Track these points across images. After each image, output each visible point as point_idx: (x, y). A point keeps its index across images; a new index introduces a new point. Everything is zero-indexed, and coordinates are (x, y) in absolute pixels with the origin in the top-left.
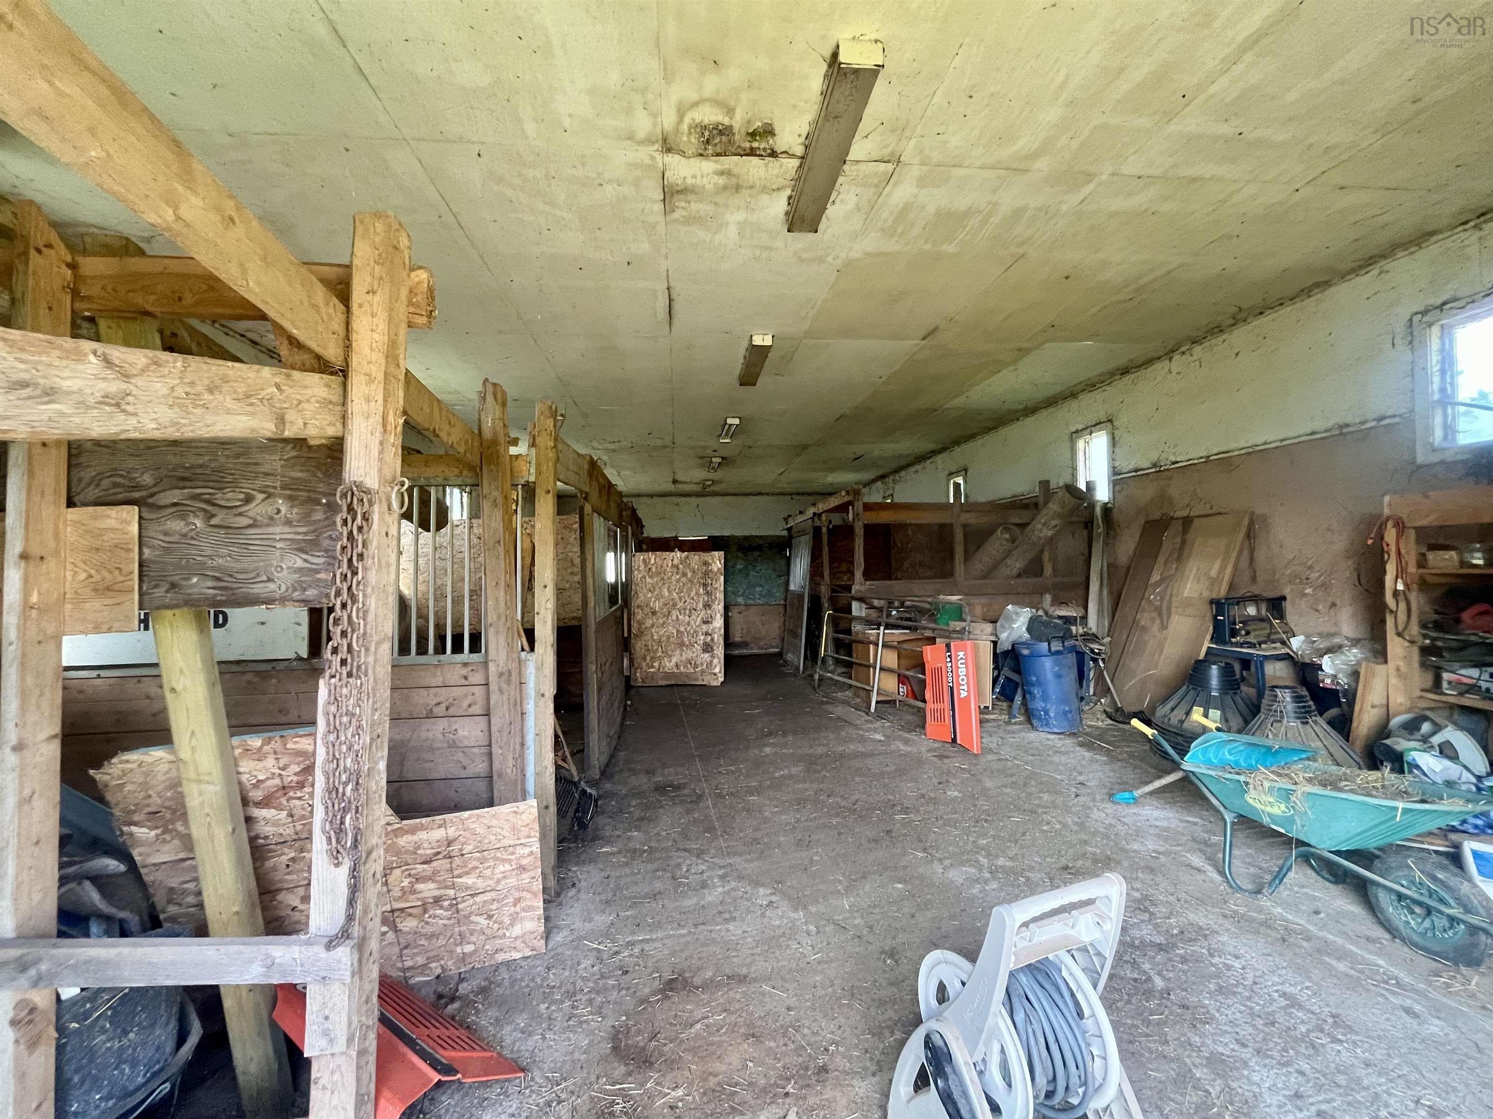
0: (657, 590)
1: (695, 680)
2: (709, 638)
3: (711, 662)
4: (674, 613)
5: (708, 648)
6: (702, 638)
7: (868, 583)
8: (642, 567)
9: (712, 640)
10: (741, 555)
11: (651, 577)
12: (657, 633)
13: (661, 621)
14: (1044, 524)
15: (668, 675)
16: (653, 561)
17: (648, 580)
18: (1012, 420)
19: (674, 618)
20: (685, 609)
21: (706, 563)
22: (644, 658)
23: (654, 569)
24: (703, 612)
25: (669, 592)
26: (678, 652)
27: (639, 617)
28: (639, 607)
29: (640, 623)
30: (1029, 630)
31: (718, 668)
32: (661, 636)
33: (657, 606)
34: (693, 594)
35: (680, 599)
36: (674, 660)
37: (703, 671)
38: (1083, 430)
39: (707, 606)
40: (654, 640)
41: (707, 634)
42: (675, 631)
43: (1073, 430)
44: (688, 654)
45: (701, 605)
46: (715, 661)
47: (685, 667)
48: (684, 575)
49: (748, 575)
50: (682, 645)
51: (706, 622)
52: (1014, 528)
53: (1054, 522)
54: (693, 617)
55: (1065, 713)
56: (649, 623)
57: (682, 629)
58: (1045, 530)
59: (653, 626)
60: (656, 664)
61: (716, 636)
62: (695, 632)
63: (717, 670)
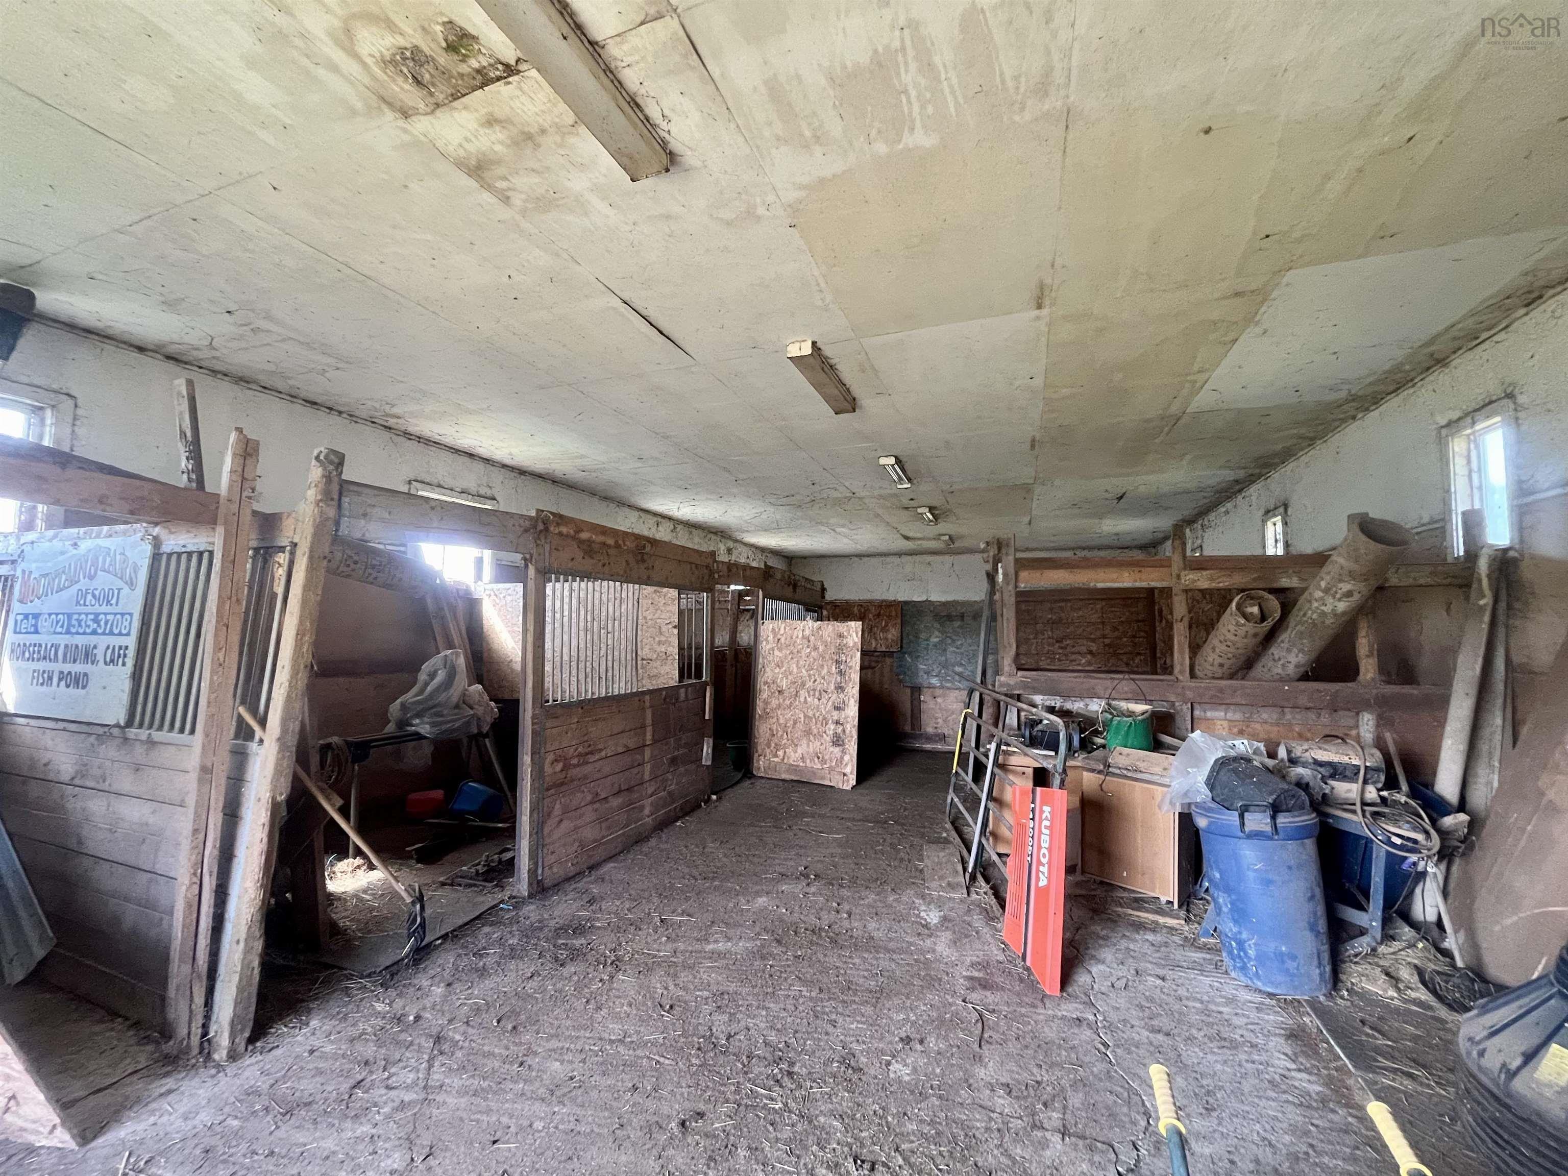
0: (786, 665)
1: (823, 778)
2: (840, 730)
3: (842, 758)
4: (803, 693)
5: (838, 741)
6: (832, 727)
7: (1020, 673)
8: (771, 638)
9: (844, 731)
10: (937, 625)
11: (780, 650)
12: (785, 716)
13: (787, 702)
14: (1326, 591)
15: (793, 768)
16: (782, 632)
17: (777, 653)
18: (1343, 420)
19: (802, 699)
20: (814, 690)
21: (841, 636)
22: (769, 746)
23: (783, 640)
24: (834, 696)
25: (798, 668)
26: (805, 741)
27: (765, 695)
28: (766, 683)
29: (766, 703)
30: (1211, 783)
31: (850, 767)
32: (787, 721)
33: (784, 684)
34: (825, 671)
35: (810, 676)
36: (800, 751)
37: (831, 769)
38: (1460, 419)
39: (840, 688)
40: (780, 725)
41: (837, 723)
42: (802, 716)
43: (1443, 422)
44: (815, 746)
45: (832, 687)
46: (847, 758)
47: (812, 760)
48: (816, 648)
49: (945, 650)
50: (808, 732)
51: (837, 708)
52: (1267, 595)
53: (1346, 587)
54: (824, 700)
55: (1281, 957)
56: (774, 703)
57: (810, 714)
58: (1329, 600)
59: (779, 706)
60: (780, 753)
61: (848, 726)
62: (824, 718)
63: (848, 770)
